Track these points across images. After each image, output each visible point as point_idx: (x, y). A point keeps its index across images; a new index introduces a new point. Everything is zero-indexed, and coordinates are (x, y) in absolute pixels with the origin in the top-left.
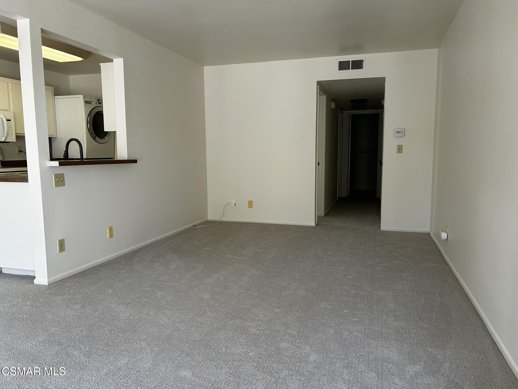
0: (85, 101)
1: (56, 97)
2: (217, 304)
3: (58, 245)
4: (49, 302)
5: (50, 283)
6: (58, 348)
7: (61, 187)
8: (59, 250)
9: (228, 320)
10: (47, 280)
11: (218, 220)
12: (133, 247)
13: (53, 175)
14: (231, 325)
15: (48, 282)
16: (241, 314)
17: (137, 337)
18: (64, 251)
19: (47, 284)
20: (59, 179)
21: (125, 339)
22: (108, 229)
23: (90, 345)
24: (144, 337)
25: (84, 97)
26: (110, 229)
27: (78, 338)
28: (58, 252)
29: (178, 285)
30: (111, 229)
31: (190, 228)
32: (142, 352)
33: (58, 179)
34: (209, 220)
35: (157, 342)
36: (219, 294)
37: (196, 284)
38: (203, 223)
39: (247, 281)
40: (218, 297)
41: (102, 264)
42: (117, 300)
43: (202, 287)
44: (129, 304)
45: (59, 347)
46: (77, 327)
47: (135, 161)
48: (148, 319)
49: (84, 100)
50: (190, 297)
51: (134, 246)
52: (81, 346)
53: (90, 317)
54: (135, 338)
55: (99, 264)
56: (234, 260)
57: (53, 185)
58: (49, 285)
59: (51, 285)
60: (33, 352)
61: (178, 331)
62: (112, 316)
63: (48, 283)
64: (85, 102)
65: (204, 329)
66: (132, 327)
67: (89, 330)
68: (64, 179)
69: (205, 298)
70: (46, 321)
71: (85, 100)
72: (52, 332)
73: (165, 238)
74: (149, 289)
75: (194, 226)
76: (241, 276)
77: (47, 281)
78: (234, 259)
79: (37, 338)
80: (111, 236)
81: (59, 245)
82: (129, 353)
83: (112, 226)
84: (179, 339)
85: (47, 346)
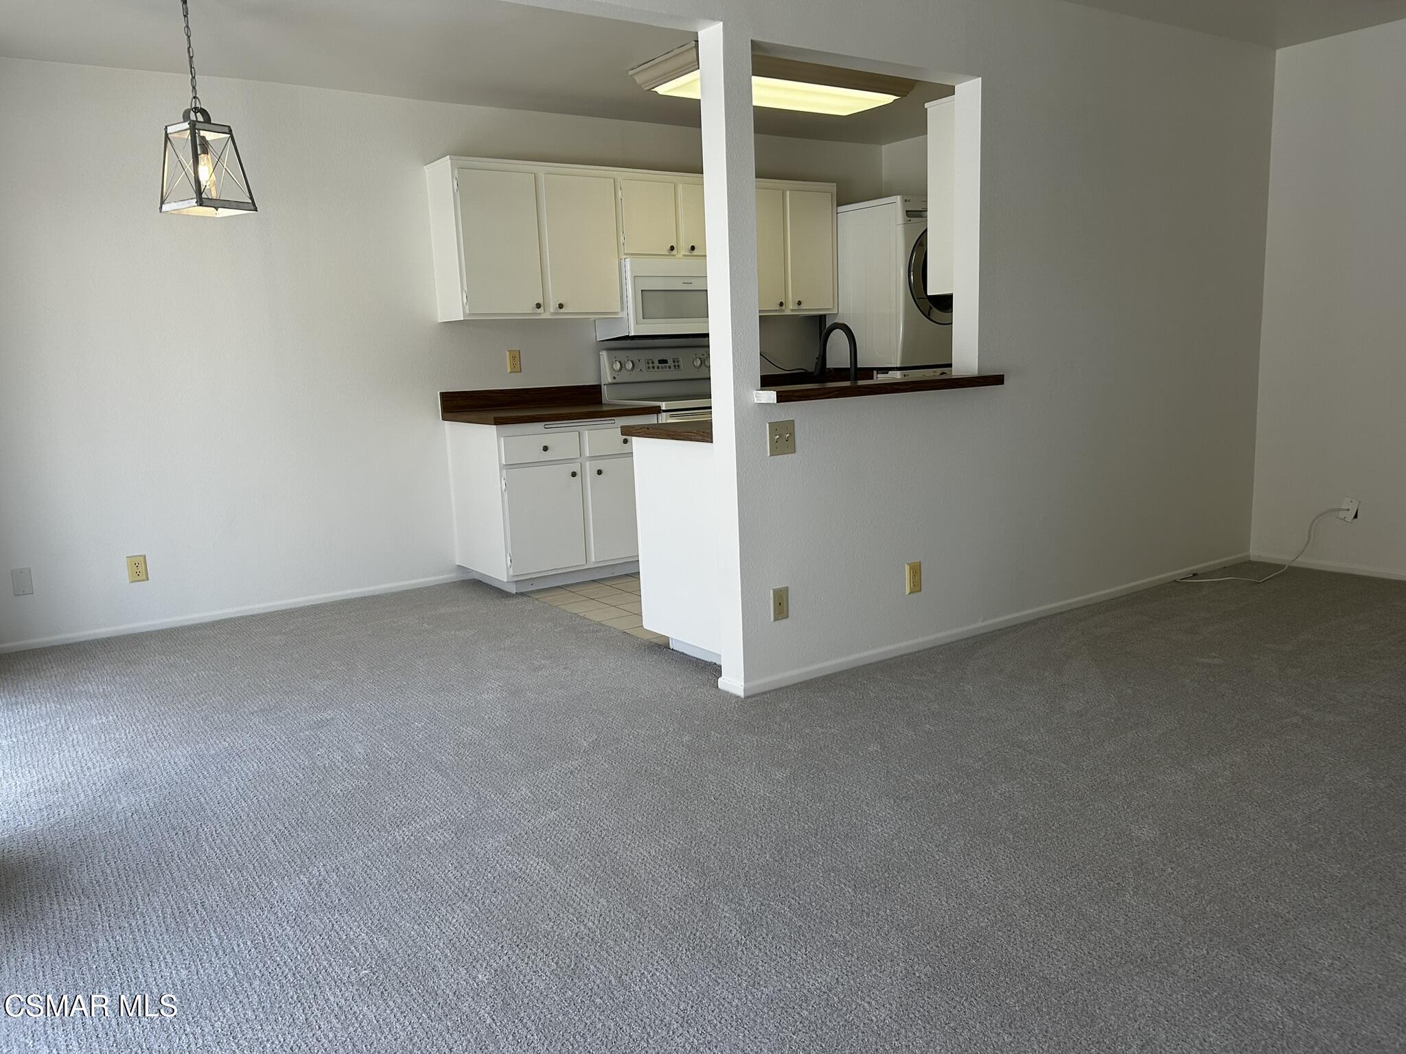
0: (907, 211)
1: (841, 209)
2: (1170, 870)
3: (772, 601)
4: (727, 746)
5: (749, 694)
6: (694, 883)
7: (786, 455)
8: (775, 616)
9: (1190, 940)
10: (743, 684)
11: (1283, 563)
12: (980, 624)
13: (768, 425)
14: (1194, 961)
15: (744, 690)
16: (1246, 931)
17: (888, 911)
18: (787, 617)
19: (741, 694)
20: (780, 436)
21: (855, 910)
22: (907, 568)
23: (764, 899)
24: (907, 917)
25: (906, 201)
26: (913, 569)
27: (746, 869)
28: (772, 618)
29: (1068, 772)
30: (916, 570)
31: (1175, 581)
32: (881, 966)
33: (778, 437)
34: (1252, 559)
35: (934, 948)
36: (1193, 836)
37: (1127, 781)
38: (1227, 570)
39: (1317, 808)
40: (1186, 845)
41: (881, 662)
42: (880, 779)
43: (1143, 795)
44: (907, 800)
45: (697, 882)
46: (757, 835)
47: (998, 380)
48: (939, 863)
49: (904, 206)
50: (1090, 820)
51: (982, 621)
52: (744, 894)
53: (796, 813)
54: (882, 913)
55: (875, 660)
56: (1295, 720)
57: (766, 450)
58: (747, 697)
59: (749, 700)
60: (641, 877)
61: (1010, 931)
62: (849, 824)
63: (745, 693)
64: (907, 216)
65: (1094, 949)
66: (886, 875)
67: (779, 852)
68: (792, 434)
69: (1138, 838)
70: (701, 799)
71: (907, 209)
72: (701, 833)
73: (1084, 607)
74: (977, 766)
75: (1194, 575)
76: (1298, 785)
77: (743, 688)
78: (1296, 713)
79: (665, 840)
80: (917, 587)
81: (774, 601)
82: (848, 954)
83: (920, 562)
84: (1002, 956)
85: (676, 868)
